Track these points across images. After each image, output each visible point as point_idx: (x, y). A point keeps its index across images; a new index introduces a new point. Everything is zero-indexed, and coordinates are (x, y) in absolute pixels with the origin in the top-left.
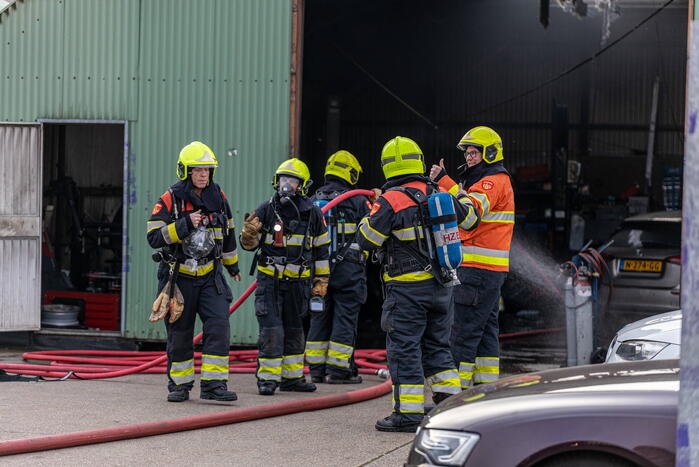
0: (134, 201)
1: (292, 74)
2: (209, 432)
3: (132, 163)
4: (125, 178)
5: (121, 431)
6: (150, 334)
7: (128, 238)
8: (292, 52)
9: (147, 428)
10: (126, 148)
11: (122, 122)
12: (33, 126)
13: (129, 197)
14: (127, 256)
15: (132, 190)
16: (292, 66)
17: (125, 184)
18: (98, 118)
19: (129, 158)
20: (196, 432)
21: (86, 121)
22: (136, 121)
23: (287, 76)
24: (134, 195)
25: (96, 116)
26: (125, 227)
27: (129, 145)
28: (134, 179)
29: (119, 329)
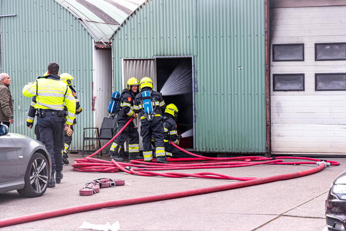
0: (197, 91)
1: (266, 32)
2: (236, 190)
3: (196, 75)
4: (193, 81)
5: (197, 191)
6: (206, 149)
7: (195, 108)
8: (265, 22)
9: (209, 190)
10: (193, 68)
11: (191, 56)
12: (152, 59)
13: (195, 90)
14: (195, 116)
15: (196, 86)
16: (265, 28)
17: (193, 83)
18: (177, 55)
19: (194, 72)
20: (230, 191)
21: (171, 57)
22: (197, 56)
23: (263, 33)
24: (197, 89)
25: (179, 54)
26: (194, 103)
27: (194, 67)
28: (197, 81)
29: (193, 148)
